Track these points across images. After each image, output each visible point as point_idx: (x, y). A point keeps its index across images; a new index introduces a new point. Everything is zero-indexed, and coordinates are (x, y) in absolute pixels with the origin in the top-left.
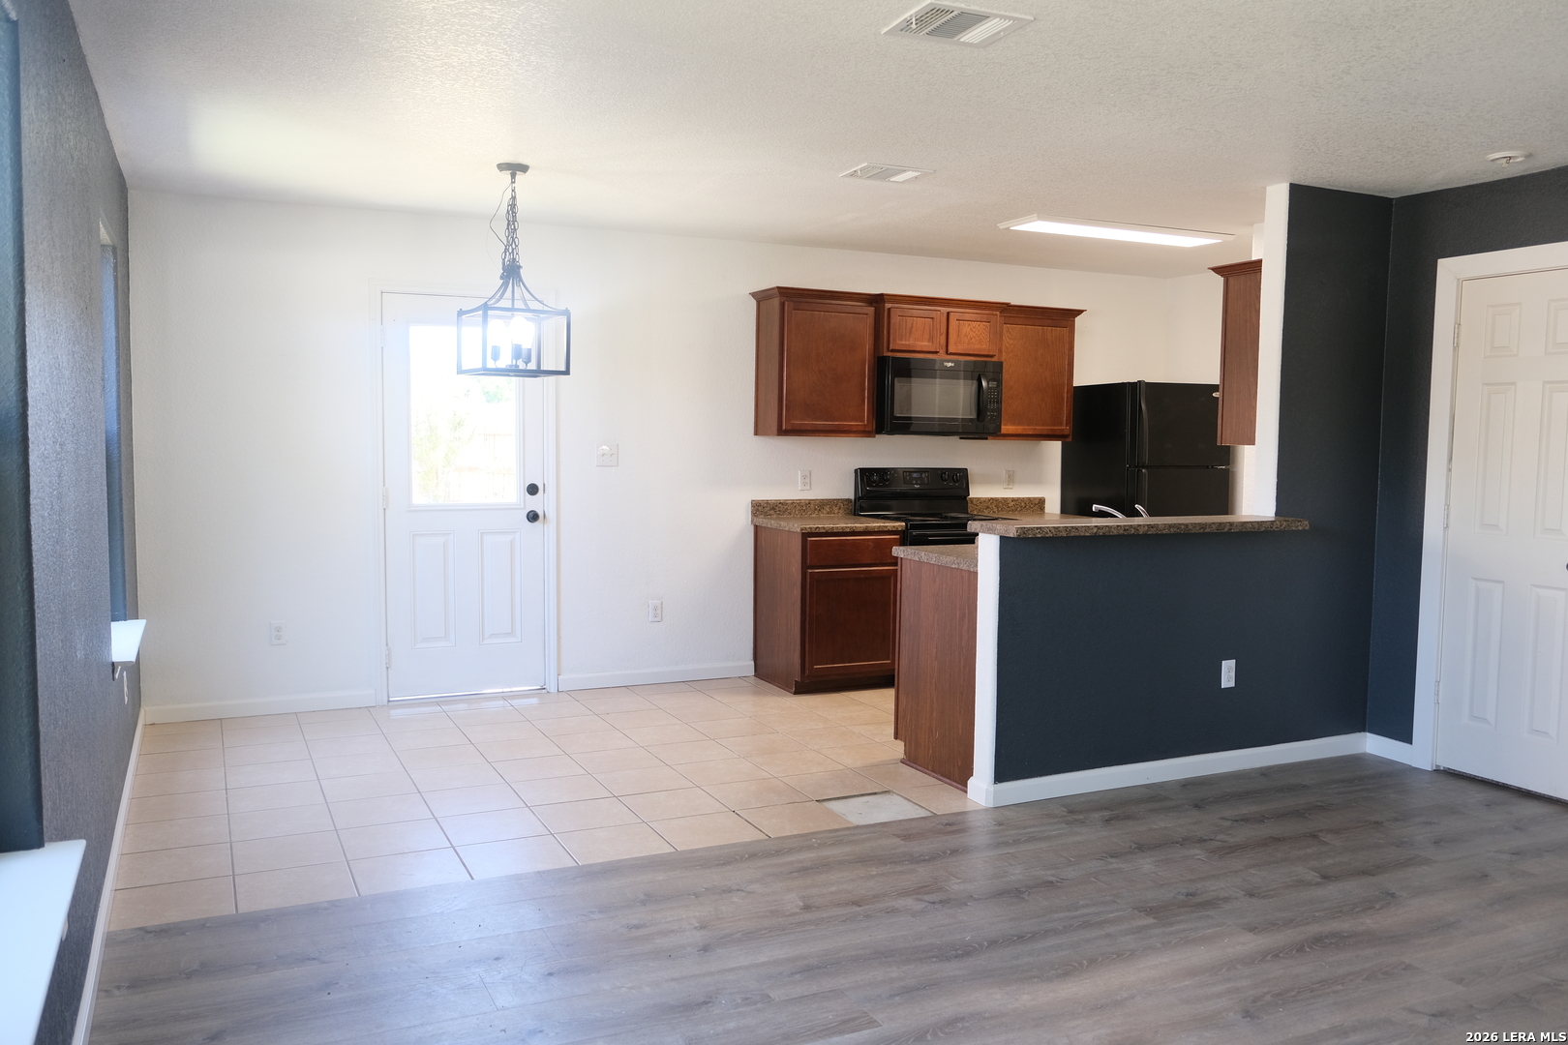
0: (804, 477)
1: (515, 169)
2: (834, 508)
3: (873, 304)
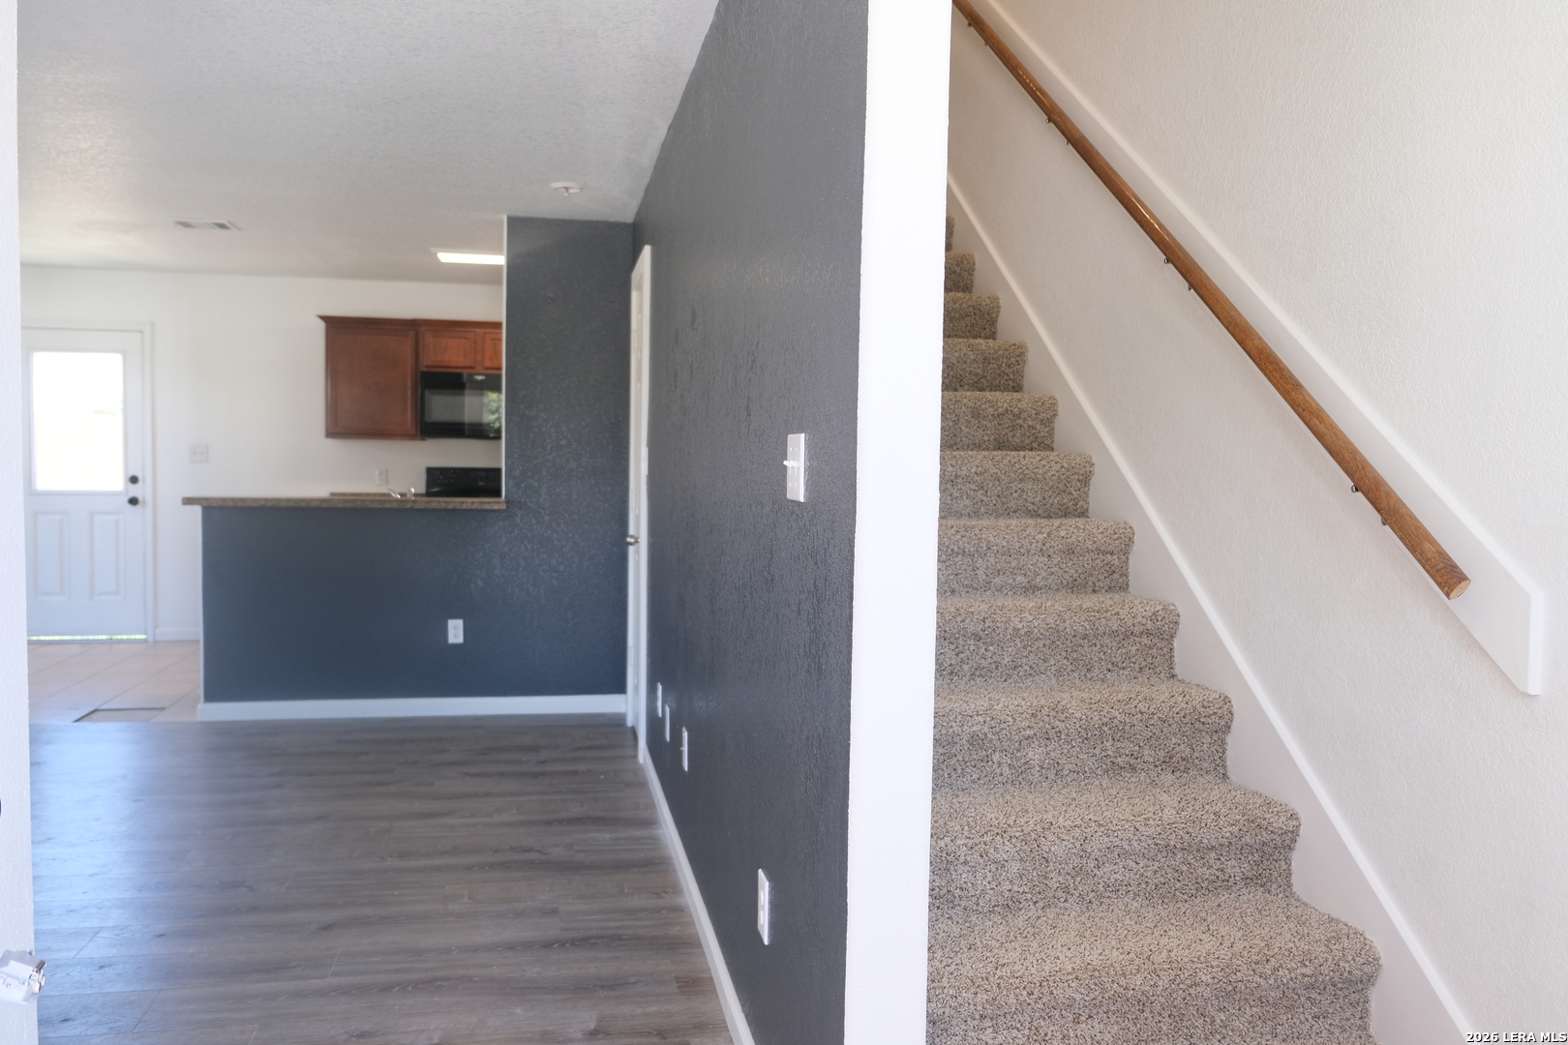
0: (381, 473)
3: (414, 329)
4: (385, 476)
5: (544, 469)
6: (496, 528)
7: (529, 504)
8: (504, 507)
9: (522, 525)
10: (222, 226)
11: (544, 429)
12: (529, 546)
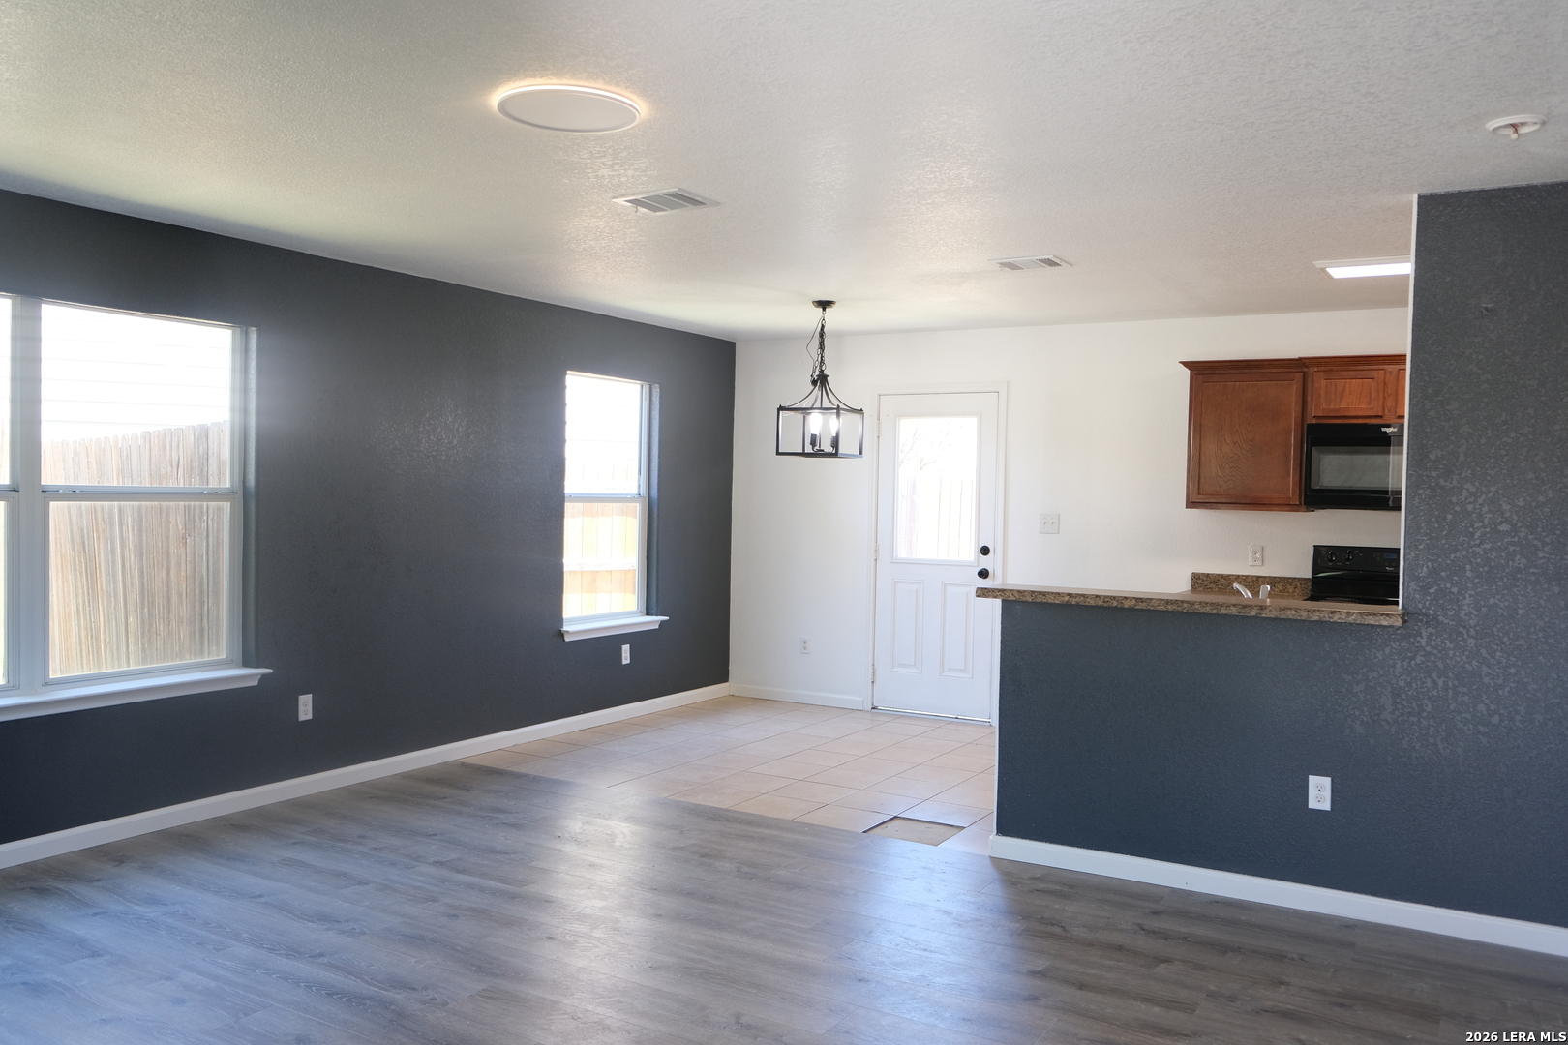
0: (1255, 553)
1: (824, 304)
2: (1289, 587)
3: (1301, 369)
4: (1261, 554)
5: (1468, 567)
6: (1387, 650)
7: (1441, 618)
8: (1399, 623)
9: (1428, 649)
10: (1051, 263)
11: (1470, 507)
12: (1441, 683)
